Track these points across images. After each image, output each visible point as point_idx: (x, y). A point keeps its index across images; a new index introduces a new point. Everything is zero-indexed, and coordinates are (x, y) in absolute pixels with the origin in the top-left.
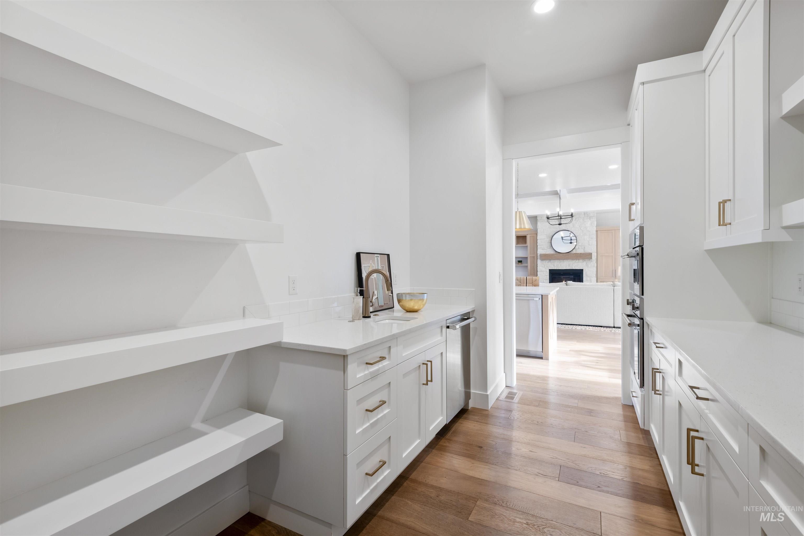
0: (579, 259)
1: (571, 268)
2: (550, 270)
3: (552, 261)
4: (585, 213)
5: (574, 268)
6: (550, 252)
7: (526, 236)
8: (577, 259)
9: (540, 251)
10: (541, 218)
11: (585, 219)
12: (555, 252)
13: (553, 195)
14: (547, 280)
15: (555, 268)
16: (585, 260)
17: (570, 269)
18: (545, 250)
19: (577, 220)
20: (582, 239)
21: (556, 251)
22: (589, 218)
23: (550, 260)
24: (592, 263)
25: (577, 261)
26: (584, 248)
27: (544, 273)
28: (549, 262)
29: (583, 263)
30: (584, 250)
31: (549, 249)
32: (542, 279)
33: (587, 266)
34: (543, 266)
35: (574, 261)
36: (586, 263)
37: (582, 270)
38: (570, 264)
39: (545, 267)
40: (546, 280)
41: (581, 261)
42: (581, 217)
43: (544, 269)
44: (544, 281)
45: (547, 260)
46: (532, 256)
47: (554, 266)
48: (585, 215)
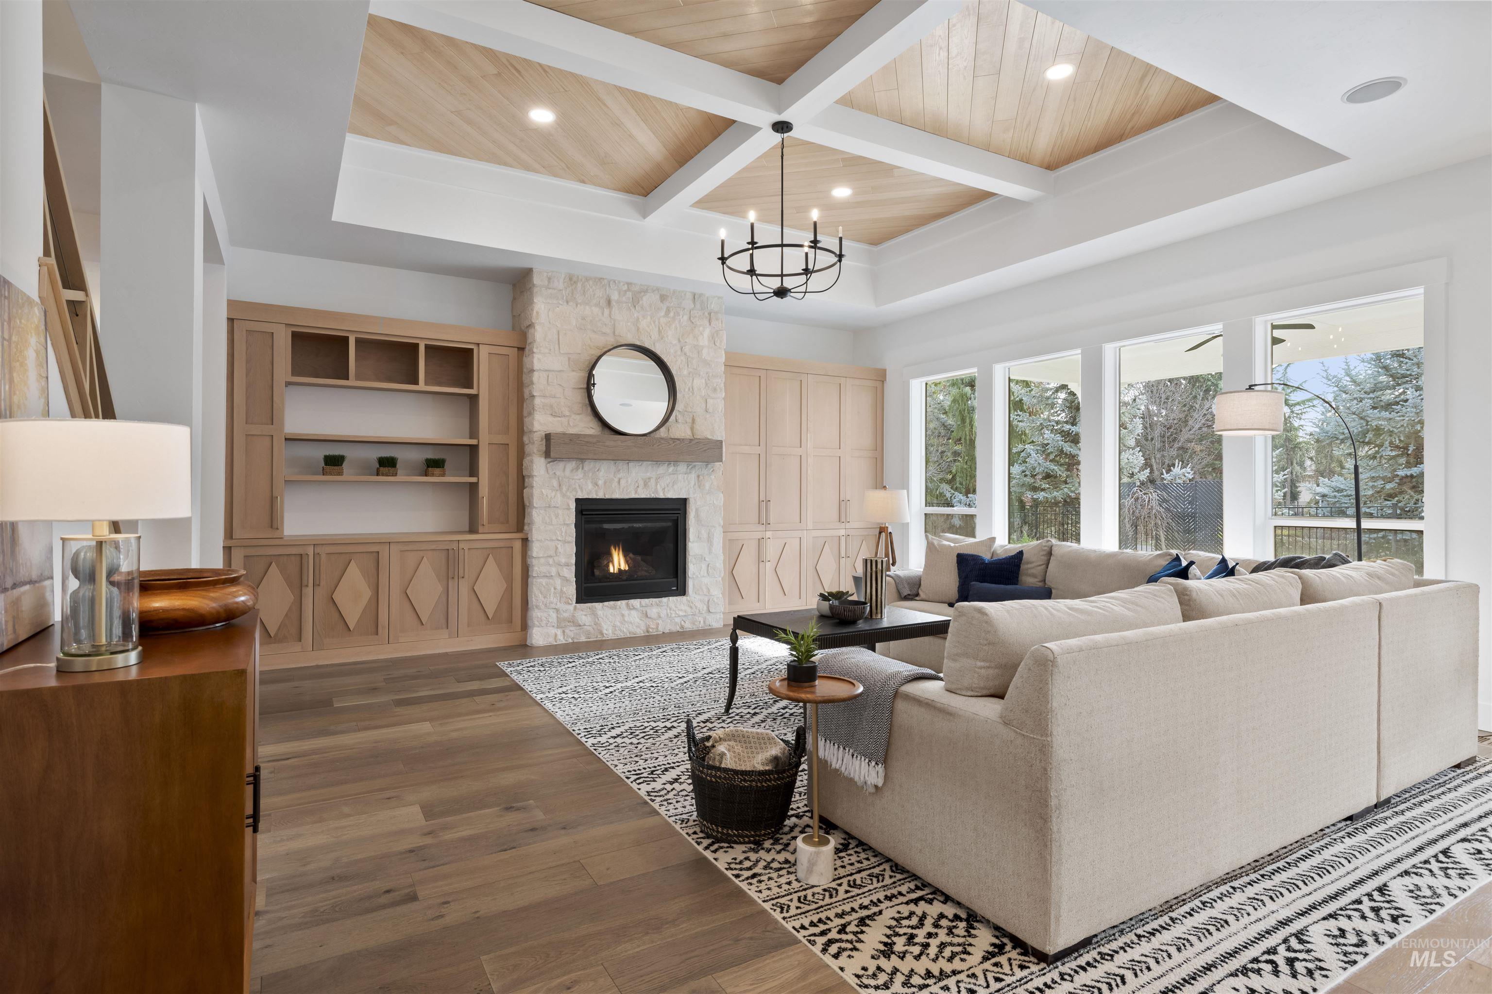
0: (676, 462)
1: (653, 496)
2: (578, 501)
3: (589, 465)
4: (694, 294)
5: (660, 495)
6: (582, 426)
7: (472, 350)
8: (669, 462)
9: (540, 422)
10: (549, 279)
11: (695, 317)
12: (603, 428)
13: (620, 190)
14: (568, 542)
15: (600, 495)
16: (695, 466)
17: (649, 496)
18: (563, 419)
19: (672, 314)
20: (687, 390)
21: (605, 425)
22: (706, 314)
23: (582, 460)
24: (713, 477)
25: (671, 469)
26: (693, 420)
27: (557, 516)
28: (577, 469)
29: (690, 476)
30: (692, 429)
31: (578, 417)
32: (552, 540)
33: (700, 487)
34: (555, 483)
35: (661, 469)
36: (698, 477)
37: (684, 502)
38: (649, 478)
39: (564, 489)
40: (565, 542)
41: (683, 468)
42: (684, 309)
43: (558, 499)
44: (559, 546)
45: (570, 459)
46: (500, 439)
47: (596, 484)
48: (694, 302)
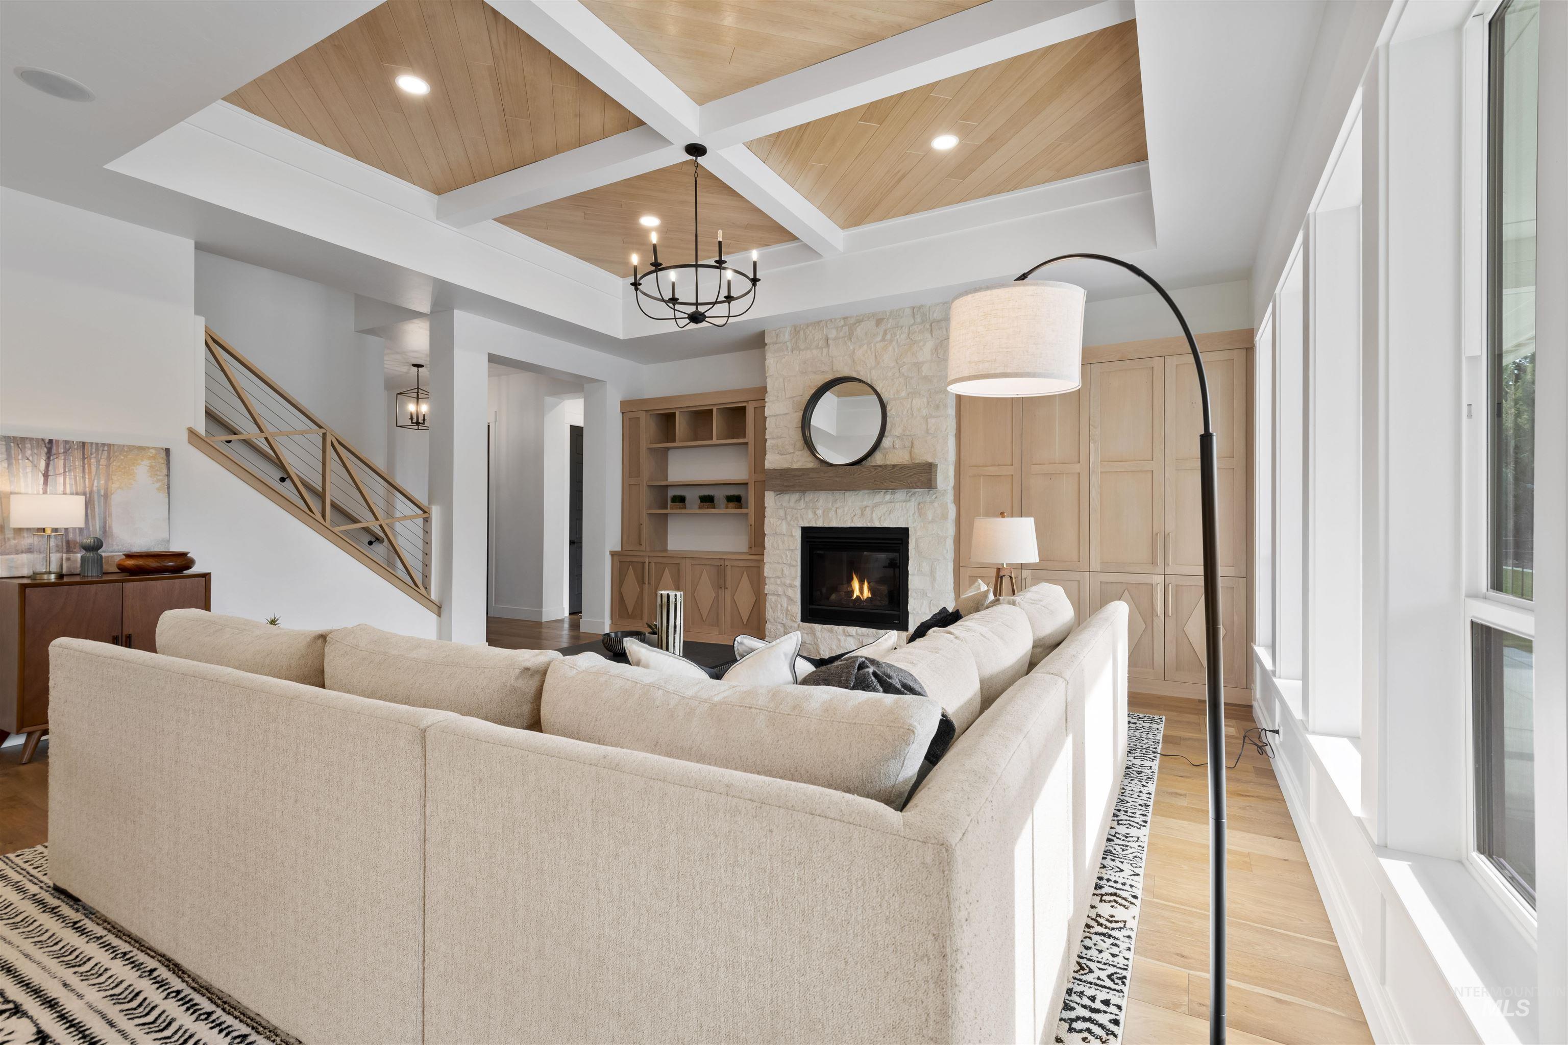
0: (893, 488)
1: (869, 525)
2: (805, 530)
3: (809, 496)
4: (914, 308)
5: (877, 525)
6: (801, 460)
7: (744, 407)
8: (886, 488)
9: (773, 461)
10: (779, 335)
11: (915, 332)
12: (817, 462)
14: (793, 566)
15: (821, 524)
16: (915, 493)
17: (865, 525)
18: (788, 455)
19: (888, 337)
21: (820, 459)
22: (928, 326)
23: (802, 491)
25: (889, 497)
26: (910, 443)
27: (784, 541)
28: (799, 499)
29: (908, 504)
30: (910, 453)
31: (800, 453)
32: (779, 563)
33: (920, 515)
34: (782, 513)
35: (879, 497)
36: (916, 504)
37: (905, 531)
38: (866, 506)
39: (789, 518)
40: (791, 565)
41: (901, 495)
42: (902, 327)
43: (784, 527)
44: (785, 569)
45: (793, 490)
46: (751, 476)
47: (816, 514)
48: (914, 317)
